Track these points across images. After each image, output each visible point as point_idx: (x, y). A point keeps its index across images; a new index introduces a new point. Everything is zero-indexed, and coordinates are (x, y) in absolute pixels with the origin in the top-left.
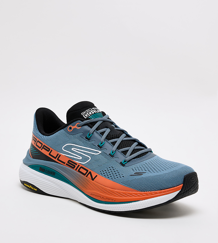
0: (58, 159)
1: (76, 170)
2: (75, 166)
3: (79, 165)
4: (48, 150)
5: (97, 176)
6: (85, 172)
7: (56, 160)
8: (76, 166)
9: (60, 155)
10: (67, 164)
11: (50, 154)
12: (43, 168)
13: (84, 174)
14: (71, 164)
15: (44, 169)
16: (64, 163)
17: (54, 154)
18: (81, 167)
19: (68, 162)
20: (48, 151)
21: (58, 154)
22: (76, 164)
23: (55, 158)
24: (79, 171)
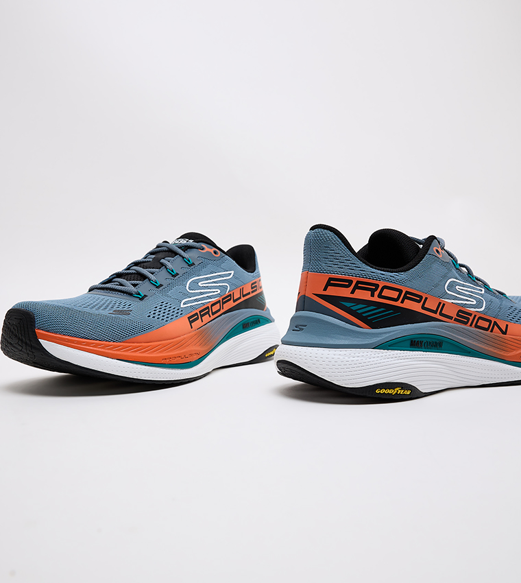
0: (441, 314)
1: (471, 325)
2: (468, 319)
3: (475, 316)
4: (418, 298)
5: (507, 325)
6: (486, 324)
7: (437, 316)
8: (471, 318)
9: (444, 305)
10: (456, 320)
11: (423, 307)
12: (420, 340)
13: (486, 329)
14: (463, 316)
15: (421, 342)
16: (451, 318)
17: (432, 304)
18: (480, 318)
19: (458, 315)
20: (419, 302)
21: (440, 303)
22: (471, 315)
23: (435, 312)
24: (477, 326)
